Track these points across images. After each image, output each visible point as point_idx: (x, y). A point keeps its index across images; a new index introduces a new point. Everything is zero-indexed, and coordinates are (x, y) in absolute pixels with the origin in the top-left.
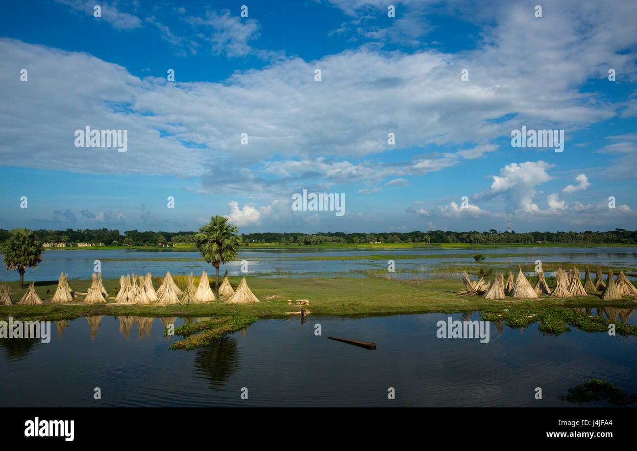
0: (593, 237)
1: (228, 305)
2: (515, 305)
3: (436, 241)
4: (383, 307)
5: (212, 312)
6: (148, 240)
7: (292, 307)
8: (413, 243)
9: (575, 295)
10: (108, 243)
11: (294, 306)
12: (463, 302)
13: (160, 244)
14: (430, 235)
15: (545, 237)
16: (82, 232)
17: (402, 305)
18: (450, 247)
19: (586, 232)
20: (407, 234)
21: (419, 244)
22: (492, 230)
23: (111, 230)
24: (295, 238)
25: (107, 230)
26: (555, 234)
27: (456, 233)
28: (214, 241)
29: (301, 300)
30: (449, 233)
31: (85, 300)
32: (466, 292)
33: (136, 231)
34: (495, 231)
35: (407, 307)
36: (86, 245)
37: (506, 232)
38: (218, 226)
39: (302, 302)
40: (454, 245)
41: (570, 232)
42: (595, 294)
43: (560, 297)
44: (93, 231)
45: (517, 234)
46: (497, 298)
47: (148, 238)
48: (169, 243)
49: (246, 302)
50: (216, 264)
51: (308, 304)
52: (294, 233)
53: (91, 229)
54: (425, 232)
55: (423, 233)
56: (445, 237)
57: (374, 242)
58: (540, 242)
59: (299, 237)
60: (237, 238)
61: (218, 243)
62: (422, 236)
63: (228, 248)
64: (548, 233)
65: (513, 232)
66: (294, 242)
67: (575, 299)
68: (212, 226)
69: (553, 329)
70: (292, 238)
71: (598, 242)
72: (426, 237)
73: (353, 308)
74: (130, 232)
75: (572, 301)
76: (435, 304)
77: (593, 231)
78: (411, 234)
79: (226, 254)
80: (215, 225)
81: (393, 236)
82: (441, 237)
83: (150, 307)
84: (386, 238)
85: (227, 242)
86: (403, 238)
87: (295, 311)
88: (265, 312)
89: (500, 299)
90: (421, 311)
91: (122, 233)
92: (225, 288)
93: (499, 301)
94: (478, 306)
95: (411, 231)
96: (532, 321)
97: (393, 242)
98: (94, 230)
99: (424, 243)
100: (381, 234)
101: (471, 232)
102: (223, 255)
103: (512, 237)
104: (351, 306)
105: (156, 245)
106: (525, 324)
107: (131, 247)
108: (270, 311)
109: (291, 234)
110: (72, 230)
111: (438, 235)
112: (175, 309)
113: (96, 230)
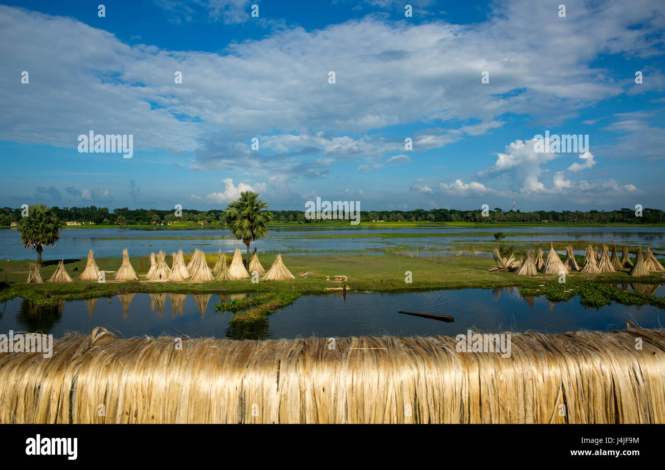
0: (599, 216)
1: (265, 281)
2: (549, 281)
3: (440, 219)
4: (421, 283)
5: (250, 289)
6: (141, 219)
7: (332, 283)
8: (416, 222)
9: (604, 271)
10: (99, 221)
11: (333, 282)
12: (497, 278)
13: (154, 222)
14: (434, 213)
15: (550, 216)
16: (69, 210)
17: (439, 280)
18: (456, 226)
19: (592, 212)
20: (409, 212)
21: (423, 223)
22: (497, 209)
23: (99, 208)
24: (295, 216)
25: (96, 208)
26: (561, 214)
27: (460, 211)
28: (245, 218)
29: (339, 276)
30: (452, 212)
31: (116, 278)
32: (497, 268)
33: (127, 209)
34: (500, 209)
35: (445, 283)
36: (75, 224)
37: (511, 211)
38: (248, 202)
39: (340, 278)
40: (460, 224)
41: (577, 211)
42: (622, 271)
43: (590, 274)
44: (81, 209)
45: (523, 214)
46: (530, 274)
47: (141, 217)
48: (163, 221)
49: (282, 279)
50: (247, 241)
51: (346, 280)
52: (293, 211)
53: (78, 207)
54: (429, 210)
55: (426, 212)
56: (449, 215)
57: (376, 221)
58: (546, 221)
59: (299, 214)
60: (268, 215)
61: (249, 219)
62: (425, 214)
63: (259, 225)
64: (554, 212)
65: (518, 211)
66: (295, 220)
67: (605, 275)
68: (243, 202)
69: (595, 303)
70: (291, 216)
71: (604, 221)
72: (430, 215)
73: (392, 284)
74: (119, 210)
75: (603, 277)
76: (471, 280)
77: (599, 211)
78: (414, 213)
79: (257, 231)
80: (246, 200)
81: (396, 214)
82: (445, 216)
83: (187, 284)
84: (388, 217)
85: (260, 218)
86: (407, 216)
87: (334, 287)
88: (305, 288)
89: (532, 275)
90: (459, 287)
91: (111, 212)
92: (255, 264)
93: (532, 277)
94: (512, 282)
95: (414, 209)
96: (572, 295)
97: (396, 220)
98: (82, 207)
99: (428, 222)
100: (383, 213)
101: (475, 211)
102: (255, 231)
103: (518, 216)
104: (390, 282)
105: (149, 224)
106: (566, 299)
107: (124, 226)
108: (309, 287)
109: (290, 212)
110: (57, 208)
111: (442, 213)
112: (212, 285)
113: (84, 208)
